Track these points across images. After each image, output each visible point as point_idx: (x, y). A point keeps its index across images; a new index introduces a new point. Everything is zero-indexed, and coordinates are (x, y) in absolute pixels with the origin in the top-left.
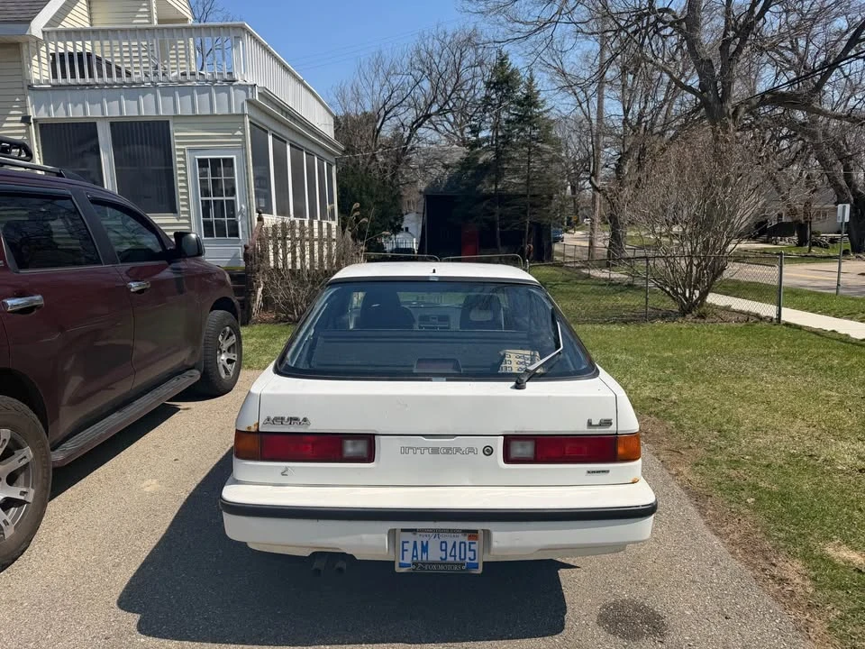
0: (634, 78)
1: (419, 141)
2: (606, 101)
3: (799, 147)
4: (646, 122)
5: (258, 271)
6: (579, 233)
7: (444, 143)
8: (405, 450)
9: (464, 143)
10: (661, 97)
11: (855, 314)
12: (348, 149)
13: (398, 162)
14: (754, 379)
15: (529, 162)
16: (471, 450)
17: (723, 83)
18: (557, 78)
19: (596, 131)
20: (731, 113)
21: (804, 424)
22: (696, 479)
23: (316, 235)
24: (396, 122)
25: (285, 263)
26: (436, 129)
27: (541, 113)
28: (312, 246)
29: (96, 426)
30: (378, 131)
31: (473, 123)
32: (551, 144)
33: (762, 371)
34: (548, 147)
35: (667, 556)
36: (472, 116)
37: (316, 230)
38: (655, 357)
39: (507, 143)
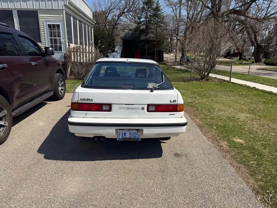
0: (191, 3)
1: (121, 21)
2: (182, 10)
3: (242, 28)
4: (194, 18)
5: (69, 62)
6: (172, 54)
7: (129, 22)
8: (120, 108)
9: (136, 22)
10: (199, 10)
11: (252, 80)
12: (97, 23)
13: (114, 28)
14: (220, 97)
15: (157, 30)
16: (138, 108)
17: (219, 6)
18: (166, 2)
19: (178, 20)
20: (220, 16)
21: (233, 109)
22: (200, 122)
23: (87, 51)
24: (113, 14)
25: (77, 60)
26: (126, 17)
27: (161, 13)
28: (86, 55)
29: (24, 106)
30: (107, 17)
31: (139, 16)
32: (164, 24)
33: (223, 95)
34: (163, 25)
35: (191, 141)
36: (138, 13)
37: (87, 50)
38: (192, 91)
39: (150, 23)
